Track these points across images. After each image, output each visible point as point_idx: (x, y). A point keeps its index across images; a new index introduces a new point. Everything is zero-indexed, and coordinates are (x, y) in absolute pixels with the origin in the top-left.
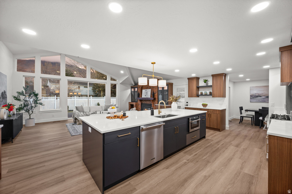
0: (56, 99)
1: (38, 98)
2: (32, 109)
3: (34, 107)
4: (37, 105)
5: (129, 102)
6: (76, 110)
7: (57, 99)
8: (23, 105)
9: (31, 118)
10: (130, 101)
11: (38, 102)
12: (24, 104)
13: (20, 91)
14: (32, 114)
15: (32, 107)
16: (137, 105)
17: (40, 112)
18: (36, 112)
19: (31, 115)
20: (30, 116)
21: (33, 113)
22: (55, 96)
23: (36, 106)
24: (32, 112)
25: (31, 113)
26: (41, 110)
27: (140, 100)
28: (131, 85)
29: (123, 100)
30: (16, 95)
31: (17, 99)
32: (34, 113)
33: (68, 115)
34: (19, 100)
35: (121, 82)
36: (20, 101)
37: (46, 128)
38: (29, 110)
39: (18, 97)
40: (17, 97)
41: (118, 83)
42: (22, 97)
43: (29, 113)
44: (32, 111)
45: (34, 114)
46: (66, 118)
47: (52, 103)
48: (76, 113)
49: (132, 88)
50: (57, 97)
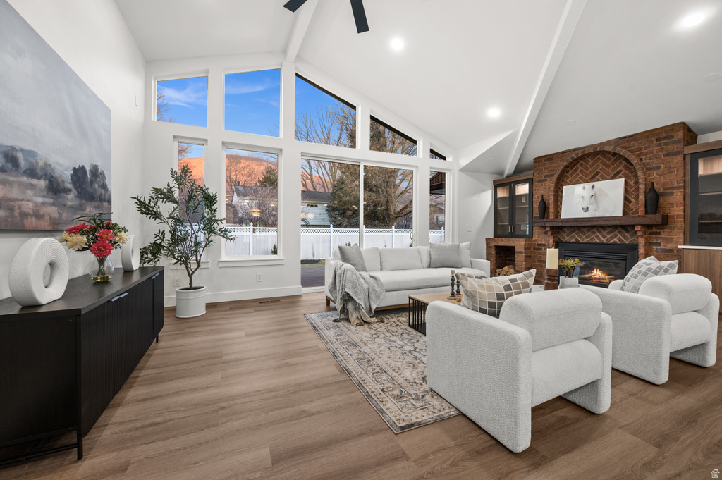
0: (252, 231)
1: (215, 210)
2: (196, 251)
3: (203, 244)
4: (212, 237)
5: (487, 239)
6: (340, 263)
7: (254, 231)
8: (168, 236)
9: (194, 286)
10: (491, 236)
11: (215, 225)
12: (173, 233)
13: (162, 186)
14: (196, 269)
15: (197, 244)
16: (529, 249)
17: (221, 265)
18: (209, 265)
19: (193, 273)
20: (191, 277)
21: (199, 266)
22: (252, 224)
23: (208, 242)
24: (198, 262)
25: (194, 266)
26: (224, 258)
27: (552, 228)
28: (496, 177)
29: (469, 231)
30: (147, 195)
31: (148, 209)
32: (202, 266)
33: (302, 278)
34: (157, 215)
35: (464, 162)
36: (158, 220)
37: (243, 333)
38: (187, 258)
39: (152, 204)
40: (147, 203)
41: (452, 168)
42: (166, 208)
43: (187, 268)
44: (197, 260)
45: (204, 272)
46: (295, 288)
47: (245, 241)
48: (348, 274)
49: (497, 185)
50: (256, 226)
